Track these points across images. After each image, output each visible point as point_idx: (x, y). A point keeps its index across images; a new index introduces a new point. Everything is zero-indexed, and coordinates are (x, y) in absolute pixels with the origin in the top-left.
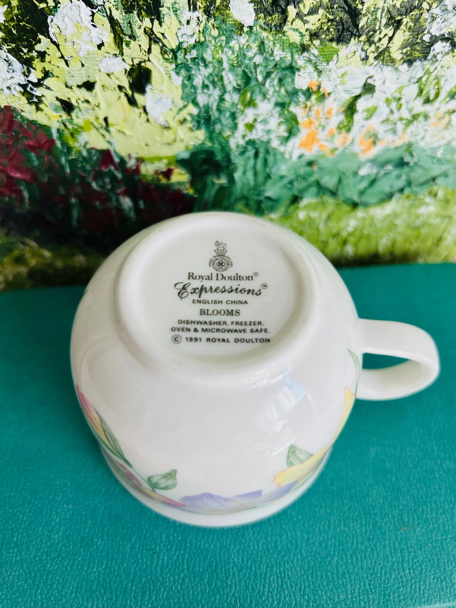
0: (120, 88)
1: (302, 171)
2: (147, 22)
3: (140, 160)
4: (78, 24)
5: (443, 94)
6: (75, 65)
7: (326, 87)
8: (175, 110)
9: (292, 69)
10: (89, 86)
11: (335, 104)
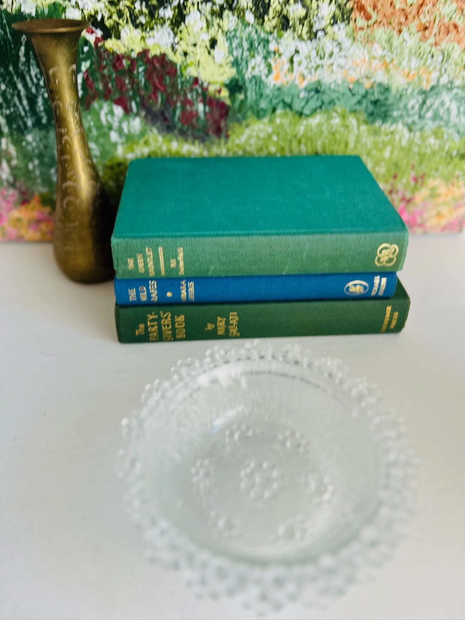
0: (206, 47)
1: (276, 93)
2: (218, 20)
3: (209, 83)
4: (195, 20)
5: (326, 55)
6: (191, 36)
7: (281, 50)
8: (225, 58)
9: (268, 41)
10: (195, 45)
11: (285, 58)
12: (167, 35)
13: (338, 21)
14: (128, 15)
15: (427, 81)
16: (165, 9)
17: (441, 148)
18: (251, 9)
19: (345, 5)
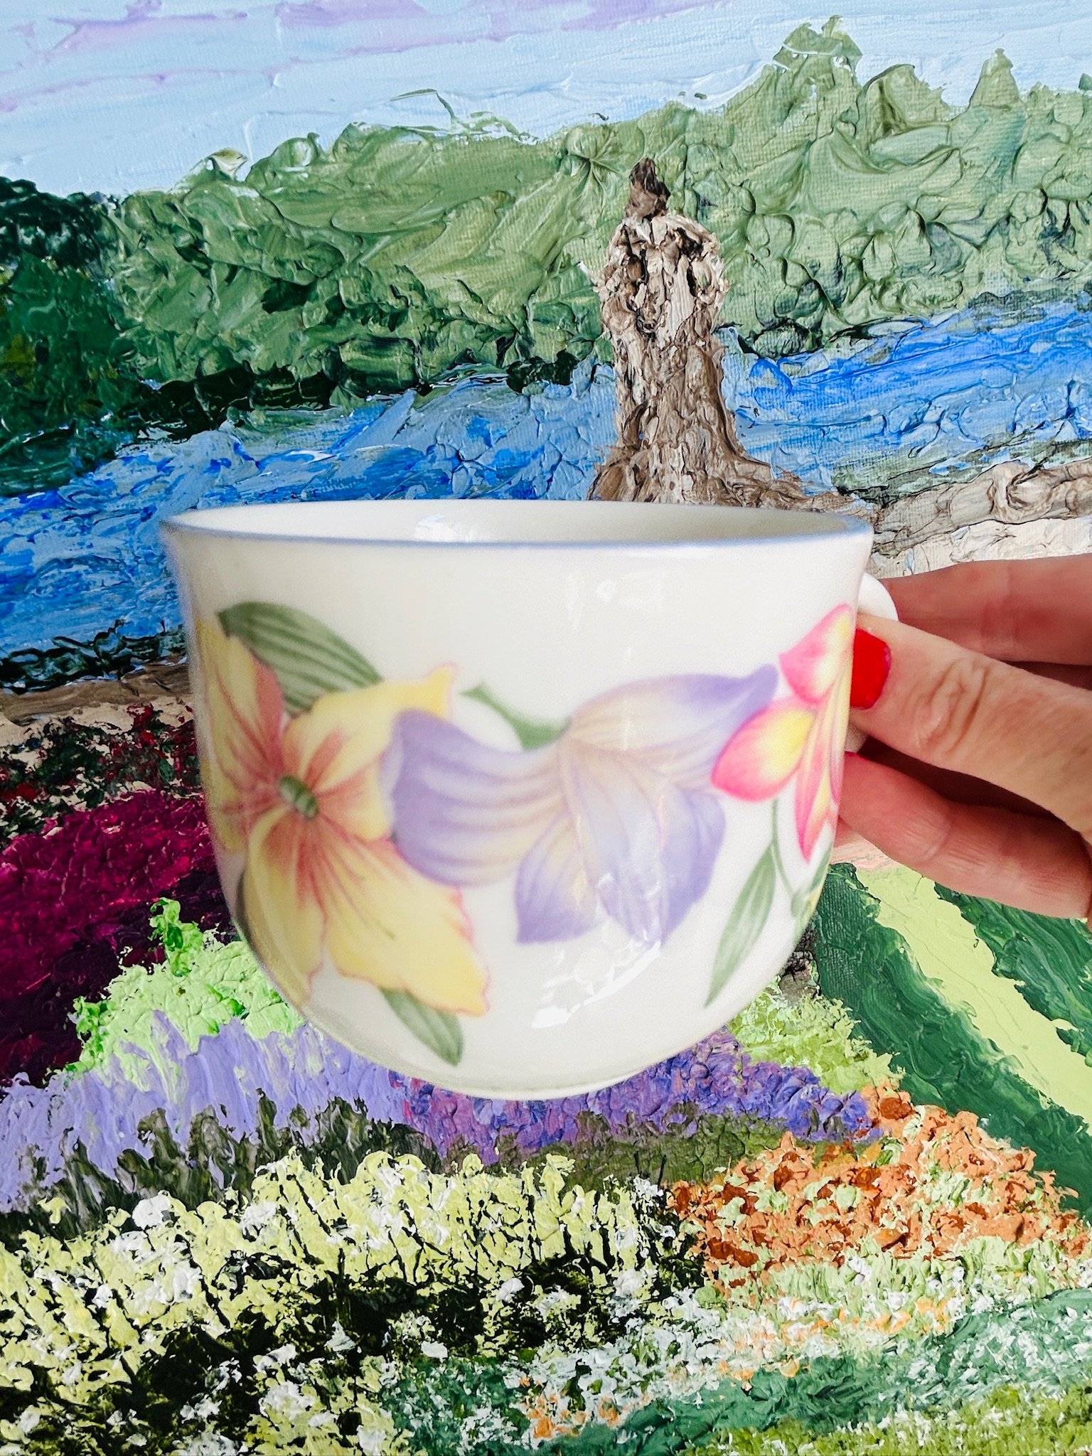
0: (331, 1435)
2: (350, 1380)
4: (286, 1398)
5: (663, 1354)
6: (285, 1429)
7: (539, 1380)
8: (391, 1439)
9: (497, 1378)
10: (300, 1442)
11: (554, 1391)
12: (214, 1446)
13: (673, 1289)
14: (94, 1443)
15: (941, 1320)
16: (197, 1406)
17: (1023, 1421)
18: (433, 1335)
19: (680, 1256)
